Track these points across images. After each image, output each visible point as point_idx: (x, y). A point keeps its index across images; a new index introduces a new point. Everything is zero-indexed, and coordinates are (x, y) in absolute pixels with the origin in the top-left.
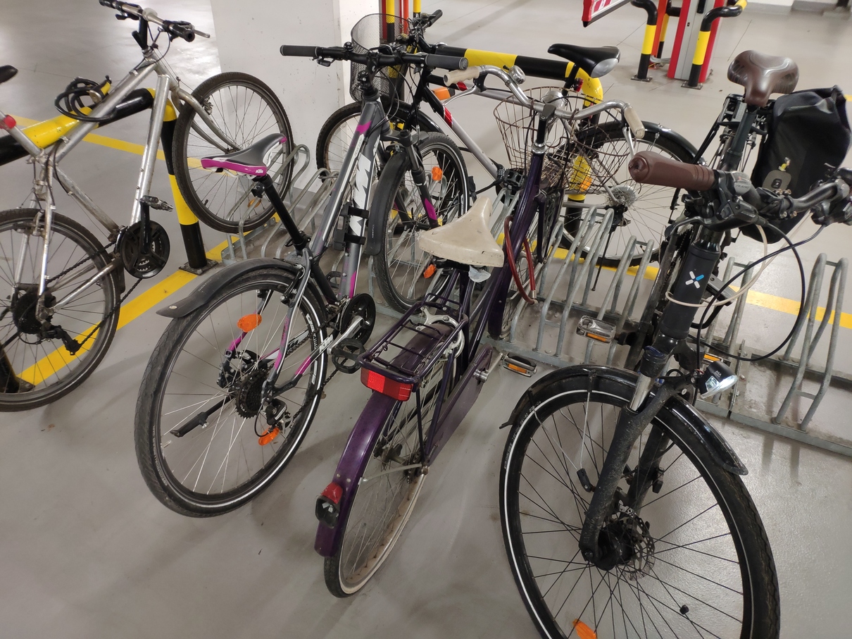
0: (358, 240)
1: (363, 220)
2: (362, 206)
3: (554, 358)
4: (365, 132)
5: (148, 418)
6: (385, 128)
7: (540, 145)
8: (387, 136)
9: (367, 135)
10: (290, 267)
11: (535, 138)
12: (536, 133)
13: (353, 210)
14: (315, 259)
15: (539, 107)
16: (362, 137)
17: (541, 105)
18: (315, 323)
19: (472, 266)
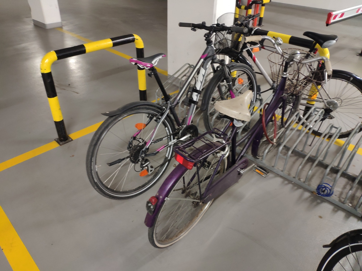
0: (195, 103)
1: (198, 95)
2: (198, 88)
3: (281, 172)
4: (204, 58)
5: (90, 154)
6: (214, 58)
7: (285, 73)
8: (215, 61)
9: (205, 59)
10: (160, 107)
11: (283, 70)
12: (284, 67)
13: (195, 90)
14: (173, 107)
15: (287, 56)
16: (202, 60)
17: (288, 56)
18: (169, 132)
19: (235, 119)
